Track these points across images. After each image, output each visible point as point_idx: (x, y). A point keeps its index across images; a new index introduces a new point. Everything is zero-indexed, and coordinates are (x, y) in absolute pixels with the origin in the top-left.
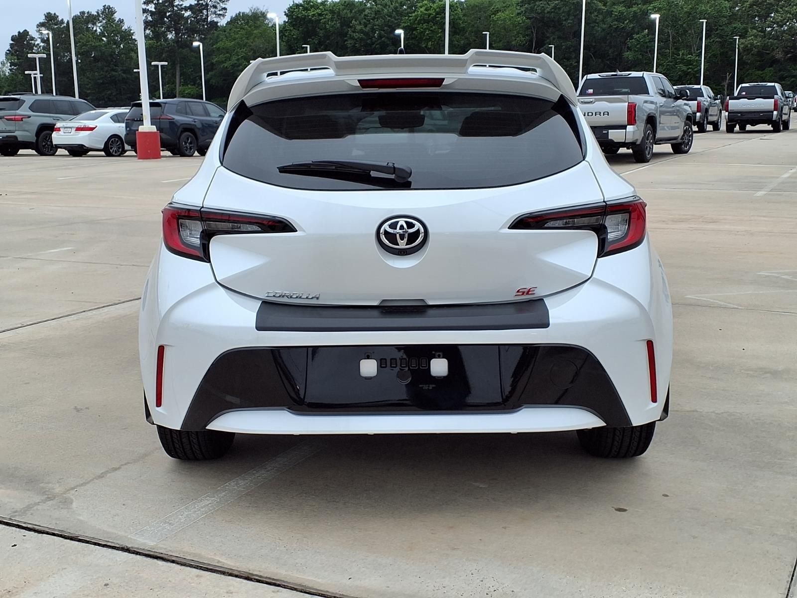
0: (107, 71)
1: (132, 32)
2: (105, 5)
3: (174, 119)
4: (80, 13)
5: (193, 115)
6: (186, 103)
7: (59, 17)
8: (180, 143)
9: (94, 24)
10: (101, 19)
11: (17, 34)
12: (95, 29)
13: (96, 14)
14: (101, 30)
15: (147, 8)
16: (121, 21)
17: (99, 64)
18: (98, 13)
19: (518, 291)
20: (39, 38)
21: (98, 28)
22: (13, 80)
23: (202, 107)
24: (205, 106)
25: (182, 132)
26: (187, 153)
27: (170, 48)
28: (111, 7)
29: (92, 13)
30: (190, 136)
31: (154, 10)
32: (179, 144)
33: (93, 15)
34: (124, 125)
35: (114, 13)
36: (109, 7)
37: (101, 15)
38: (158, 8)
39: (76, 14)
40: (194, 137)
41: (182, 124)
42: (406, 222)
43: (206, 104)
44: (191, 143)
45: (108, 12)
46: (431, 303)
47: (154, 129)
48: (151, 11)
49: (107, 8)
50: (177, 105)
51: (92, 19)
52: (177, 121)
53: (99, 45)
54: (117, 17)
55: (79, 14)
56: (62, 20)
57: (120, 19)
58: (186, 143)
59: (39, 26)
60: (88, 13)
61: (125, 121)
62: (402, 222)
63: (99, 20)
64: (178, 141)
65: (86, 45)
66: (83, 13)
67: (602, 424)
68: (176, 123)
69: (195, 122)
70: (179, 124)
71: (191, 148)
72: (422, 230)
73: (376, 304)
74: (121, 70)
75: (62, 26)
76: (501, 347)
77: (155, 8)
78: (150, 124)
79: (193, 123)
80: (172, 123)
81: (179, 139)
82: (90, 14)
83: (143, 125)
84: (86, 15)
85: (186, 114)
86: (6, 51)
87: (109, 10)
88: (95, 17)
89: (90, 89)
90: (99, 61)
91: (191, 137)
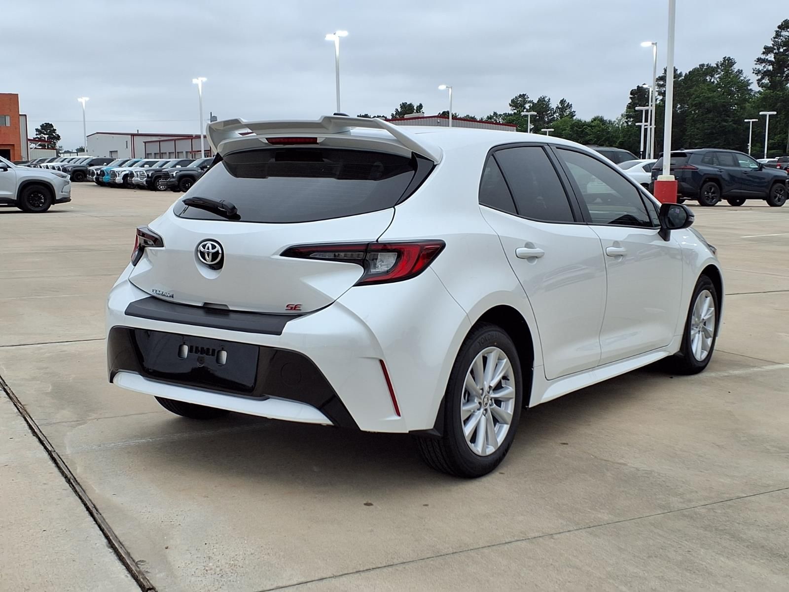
0: (717, 122)
1: (750, 82)
2: (725, 57)
3: (697, 169)
4: (700, 65)
5: (720, 165)
6: (714, 153)
7: (678, 71)
8: (702, 192)
9: (712, 76)
10: (719, 70)
11: (636, 88)
12: (712, 81)
13: (715, 66)
14: (717, 82)
15: (766, 58)
16: (740, 72)
17: (710, 116)
18: (717, 65)
19: (287, 306)
20: (657, 91)
21: (716, 79)
22: (628, 131)
23: (732, 157)
24: (736, 156)
25: (705, 182)
26: (708, 202)
27: (785, 97)
28: (731, 58)
29: (712, 65)
30: (711, 185)
31: (773, 60)
32: (700, 194)
33: (712, 67)
34: (650, 174)
35: (733, 65)
36: (729, 59)
37: (720, 67)
38: (777, 57)
39: (696, 66)
40: (718, 187)
41: (705, 174)
42: (212, 244)
43: (737, 154)
44: (713, 193)
45: (728, 63)
46: (231, 308)
47: (672, 178)
48: (770, 60)
49: (727, 60)
50: (704, 155)
51: (711, 70)
52: (700, 170)
53: (712, 96)
54: (736, 68)
55: (698, 67)
56: (681, 73)
57: (739, 70)
58: (708, 193)
59: (658, 80)
60: (707, 65)
61: (652, 171)
62: (209, 244)
63: (717, 71)
64: (699, 191)
65: (699, 97)
66: (702, 65)
67: (330, 423)
68: (700, 173)
69: (721, 172)
70: (702, 174)
71: (713, 198)
72: (220, 252)
73: (200, 305)
74: (732, 121)
75: (680, 79)
76: (261, 347)
77: (774, 58)
78: (669, 173)
79: (719, 173)
80: (695, 173)
81: (701, 189)
82: (710, 67)
83: (662, 174)
84: (705, 67)
85: (713, 164)
86: (627, 104)
87: (728, 61)
88: (714, 69)
89: (699, 139)
90: (710, 112)
91: (714, 186)
